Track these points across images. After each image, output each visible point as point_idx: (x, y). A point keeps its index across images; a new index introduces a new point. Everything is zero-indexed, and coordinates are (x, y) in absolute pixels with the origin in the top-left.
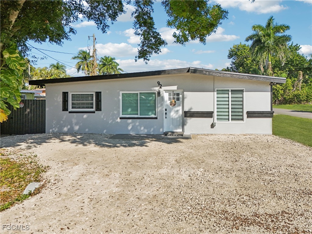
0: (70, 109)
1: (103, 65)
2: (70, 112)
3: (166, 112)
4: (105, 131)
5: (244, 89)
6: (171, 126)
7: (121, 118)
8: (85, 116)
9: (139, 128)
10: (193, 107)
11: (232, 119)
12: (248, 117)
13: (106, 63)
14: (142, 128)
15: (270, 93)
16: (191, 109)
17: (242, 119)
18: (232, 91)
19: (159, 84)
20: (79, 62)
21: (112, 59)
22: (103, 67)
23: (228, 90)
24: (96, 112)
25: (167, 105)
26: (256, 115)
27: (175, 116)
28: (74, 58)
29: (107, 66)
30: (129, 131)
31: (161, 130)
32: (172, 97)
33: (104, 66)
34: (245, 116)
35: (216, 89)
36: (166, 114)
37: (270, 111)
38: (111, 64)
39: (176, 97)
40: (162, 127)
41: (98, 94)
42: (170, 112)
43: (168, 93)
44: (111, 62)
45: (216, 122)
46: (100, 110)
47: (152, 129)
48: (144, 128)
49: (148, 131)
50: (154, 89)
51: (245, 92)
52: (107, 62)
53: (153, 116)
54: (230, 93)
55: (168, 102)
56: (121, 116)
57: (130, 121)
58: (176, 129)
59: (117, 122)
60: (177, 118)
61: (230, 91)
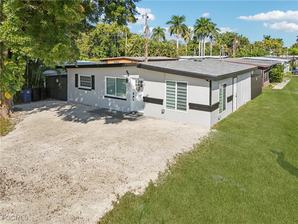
0: (79, 86)
1: (198, 26)
2: (79, 88)
3: (133, 95)
4: (96, 105)
5: (187, 82)
6: (137, 108)
7: (105, 97)
8: (86, 92)
9: (115, 105)
10: (149, 94)
11: (178, 108)
12: (190, 108)
13: (202, 25)
14: (117, 106)
15: (209, 88)
16: (148, 95)
17: (185, 109)
18: (178, 83)
19: (127, 72)
20: (171, 27)
21: (208, 20)
22: (198, 28)
23: (175, 82)
24: (92, 90)
25: (134, 90)
26: (196, 107)
27: (139, 99)
28: (167, 23)
29: (202, 27)
30: (109, 107)
31: (128, 109)
32: (138, 84)
33: (200, 28)
34: (188, 107)
35: (166, 81)
36: (133, 97)
37: (209, 105)
38: (206, 25)
39: (140, 84)
40: (129, 107)
41: (93, 77)
42: (136, 96)
43: (135, 80)
44: (206, 24)
45: (165, 109)
46: (94, 89)
47: (123, 108)
48: (118, 106)
49: (120, 109)
50: (124, 76)
51: (188, 85)
52: (203, 23)
53: (124, 97)
54: (176, 85)
55: (135, 88)
56: (106, 95)
57: (110, 99)
58: (140, 110)
59: (103, 99)
60: (140, 101)
61: (176, 83)
